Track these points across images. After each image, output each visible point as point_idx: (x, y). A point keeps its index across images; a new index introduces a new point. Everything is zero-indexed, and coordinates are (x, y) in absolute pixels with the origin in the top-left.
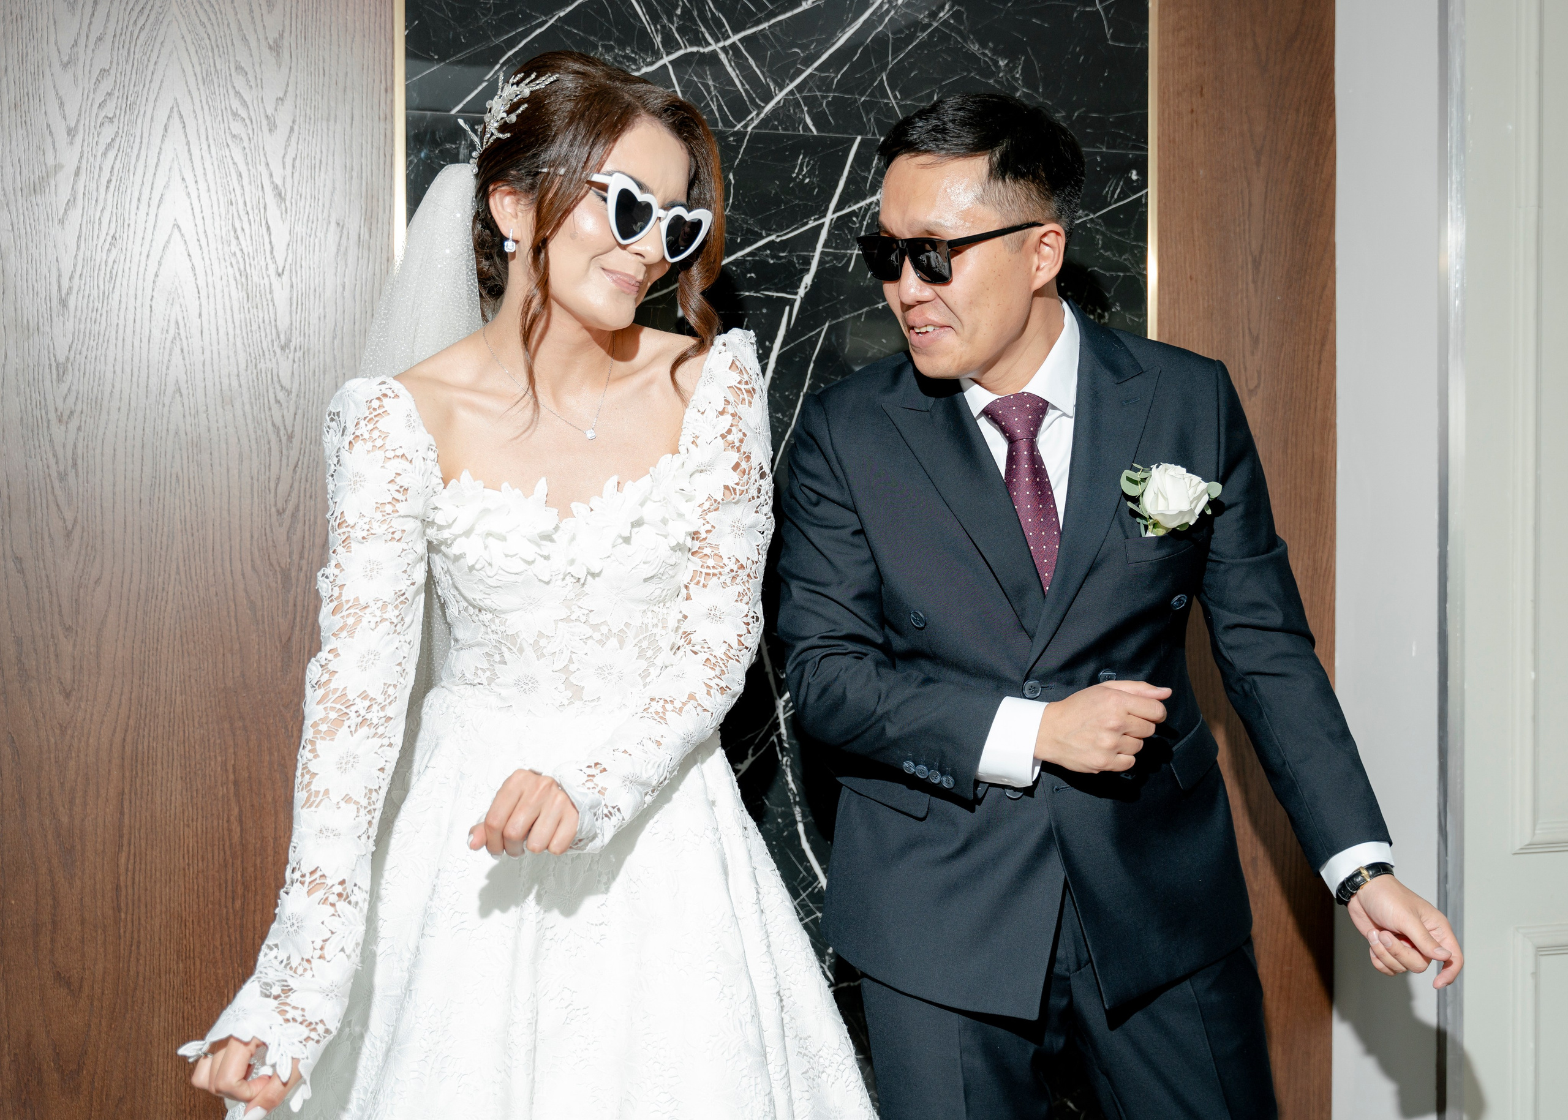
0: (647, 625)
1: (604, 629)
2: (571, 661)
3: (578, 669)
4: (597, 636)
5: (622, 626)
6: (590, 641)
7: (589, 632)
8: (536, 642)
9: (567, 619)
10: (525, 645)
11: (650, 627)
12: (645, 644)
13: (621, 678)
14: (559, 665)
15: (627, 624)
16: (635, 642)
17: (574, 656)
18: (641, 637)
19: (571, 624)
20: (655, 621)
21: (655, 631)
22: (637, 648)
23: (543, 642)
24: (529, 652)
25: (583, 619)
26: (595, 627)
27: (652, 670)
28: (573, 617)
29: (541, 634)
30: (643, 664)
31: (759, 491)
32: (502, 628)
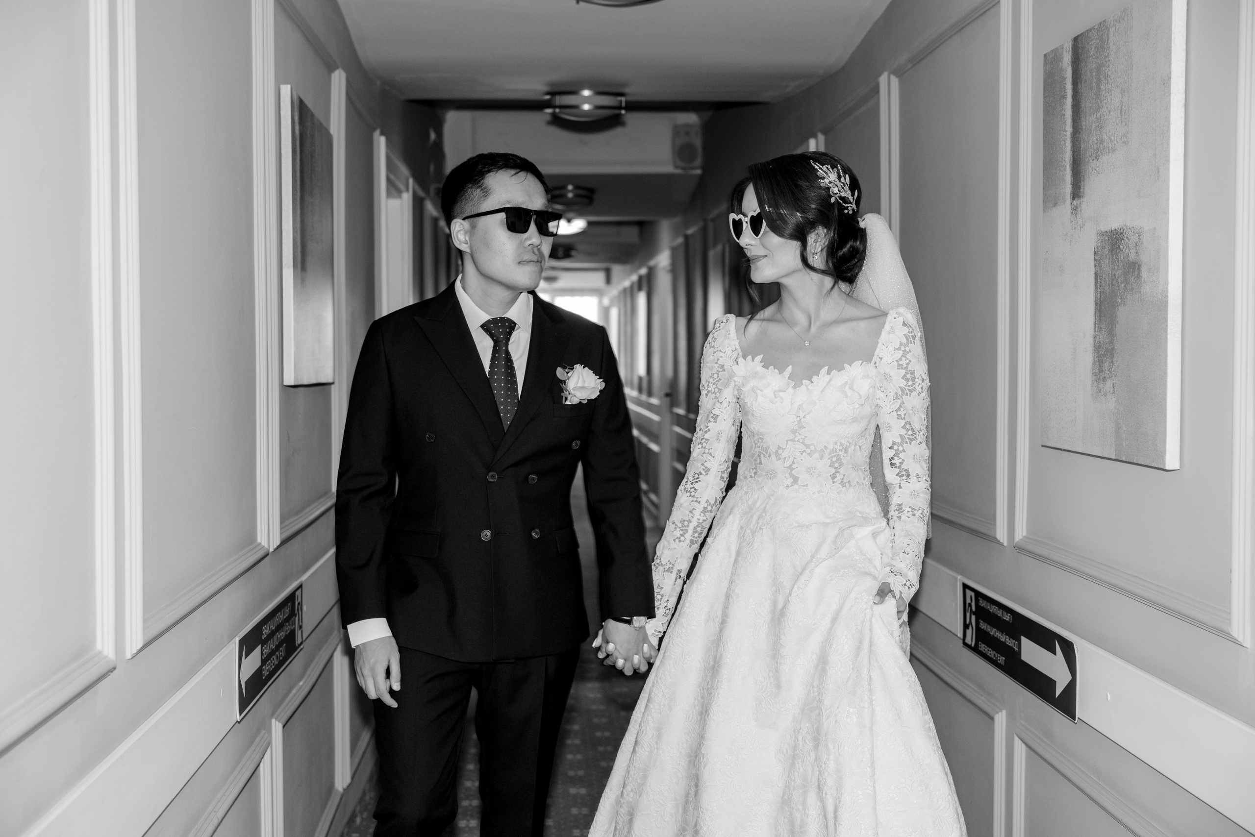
0: (836, 449)
1: (812, 448)
2: (794, 463)
3: (797, 467)
4: (808, 451)
5: (823, 447)
6: (804, 454)
7: (804, 448)
8: (777, 451)
9: (793, 441)
10: (771, 453)
11: (838, 451)
12: (834, 459)
13: (819, 475)
14: (787, 464)
15: (825, 447)
16: (828, 457)
17: (795, 460)
18: (832, 455)
19: (795, 443)
20: (841, 448)
21: (840, 453)
22: (830, 460)
23: (780, 452)
24: (773, 457)
25: (801, 440)
26: (807, 446)
27: (837, 474)
28: (796, 439)
29: (779, 448)
30: (833, 471)
31: (922, 388)
32: (761, 444)
